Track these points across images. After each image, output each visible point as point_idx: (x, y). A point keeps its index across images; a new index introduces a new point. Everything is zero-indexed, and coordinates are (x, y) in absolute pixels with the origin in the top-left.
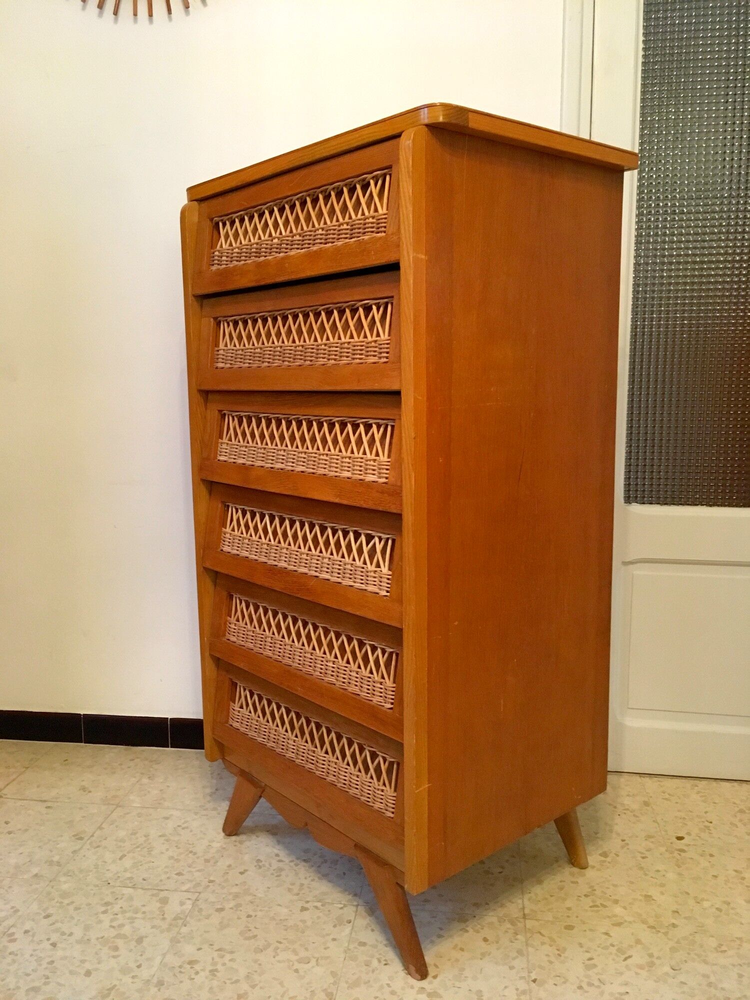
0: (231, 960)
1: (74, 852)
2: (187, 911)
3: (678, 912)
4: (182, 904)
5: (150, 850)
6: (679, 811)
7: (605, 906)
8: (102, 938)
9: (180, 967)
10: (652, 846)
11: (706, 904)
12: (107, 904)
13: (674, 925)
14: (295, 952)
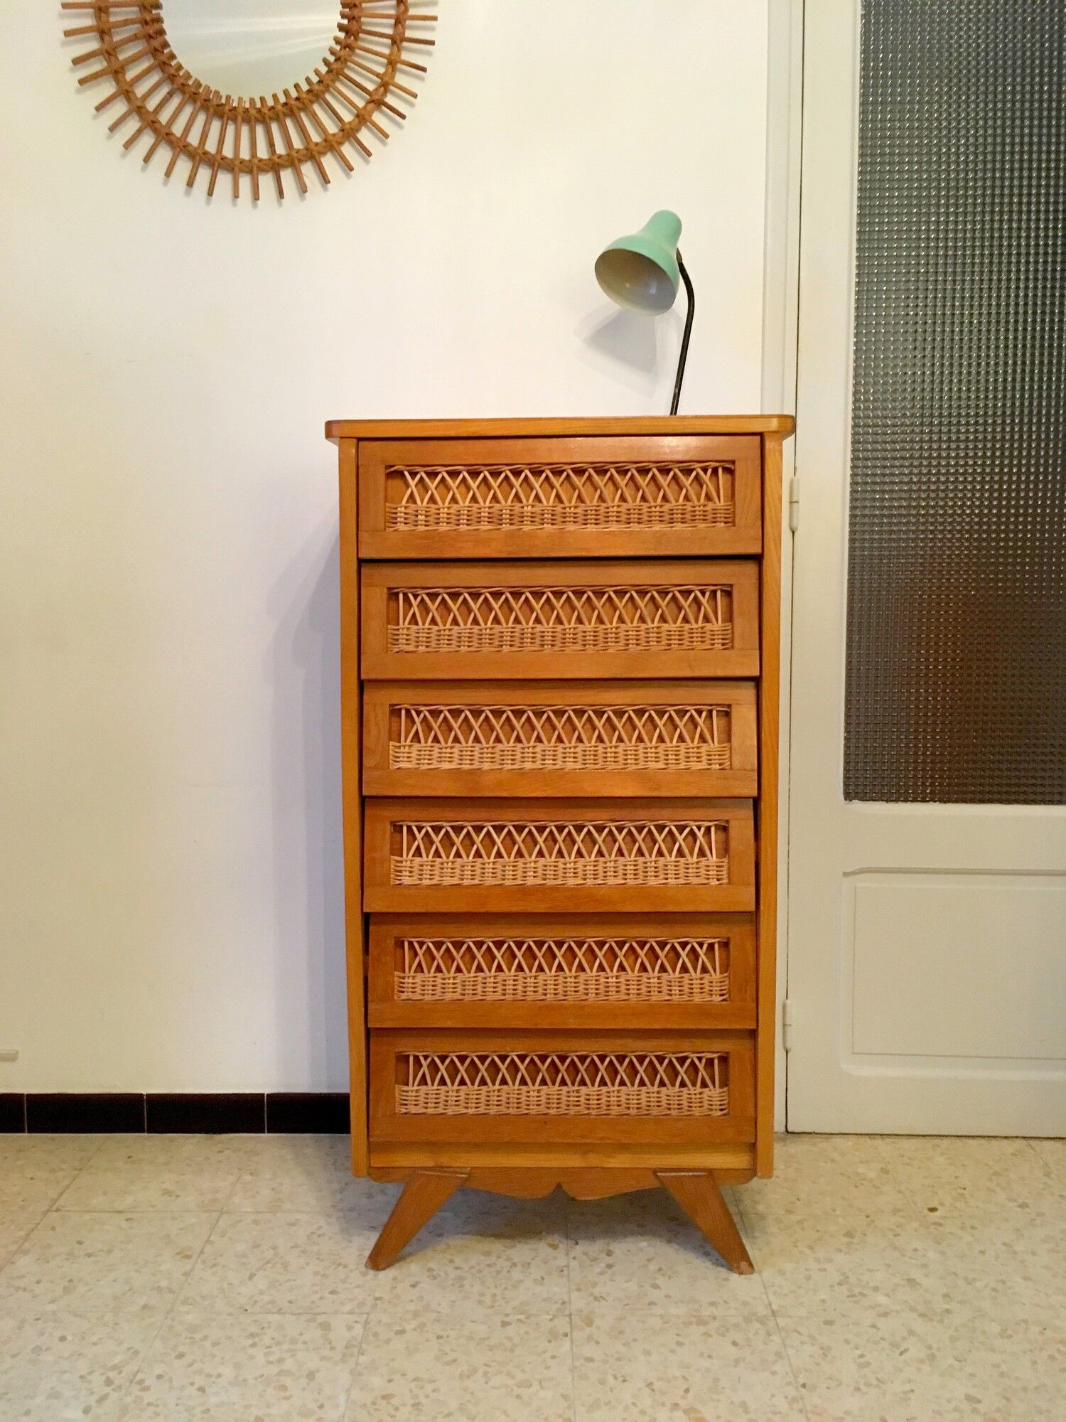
0: (434, 1391)
1: (186, 1274)
2: (359, 1337)
3: (949, 1297)
4: (350, 1328)
5: (285, 1266)
6: (925, 1177)
7: (864, 1295)
8: (262, 1376)
9: (374, 1403)
10: (902, 1220)
11: (979, 1284)
12: (252, 1335)
13: (948, 1311)
14: (509, 1375)
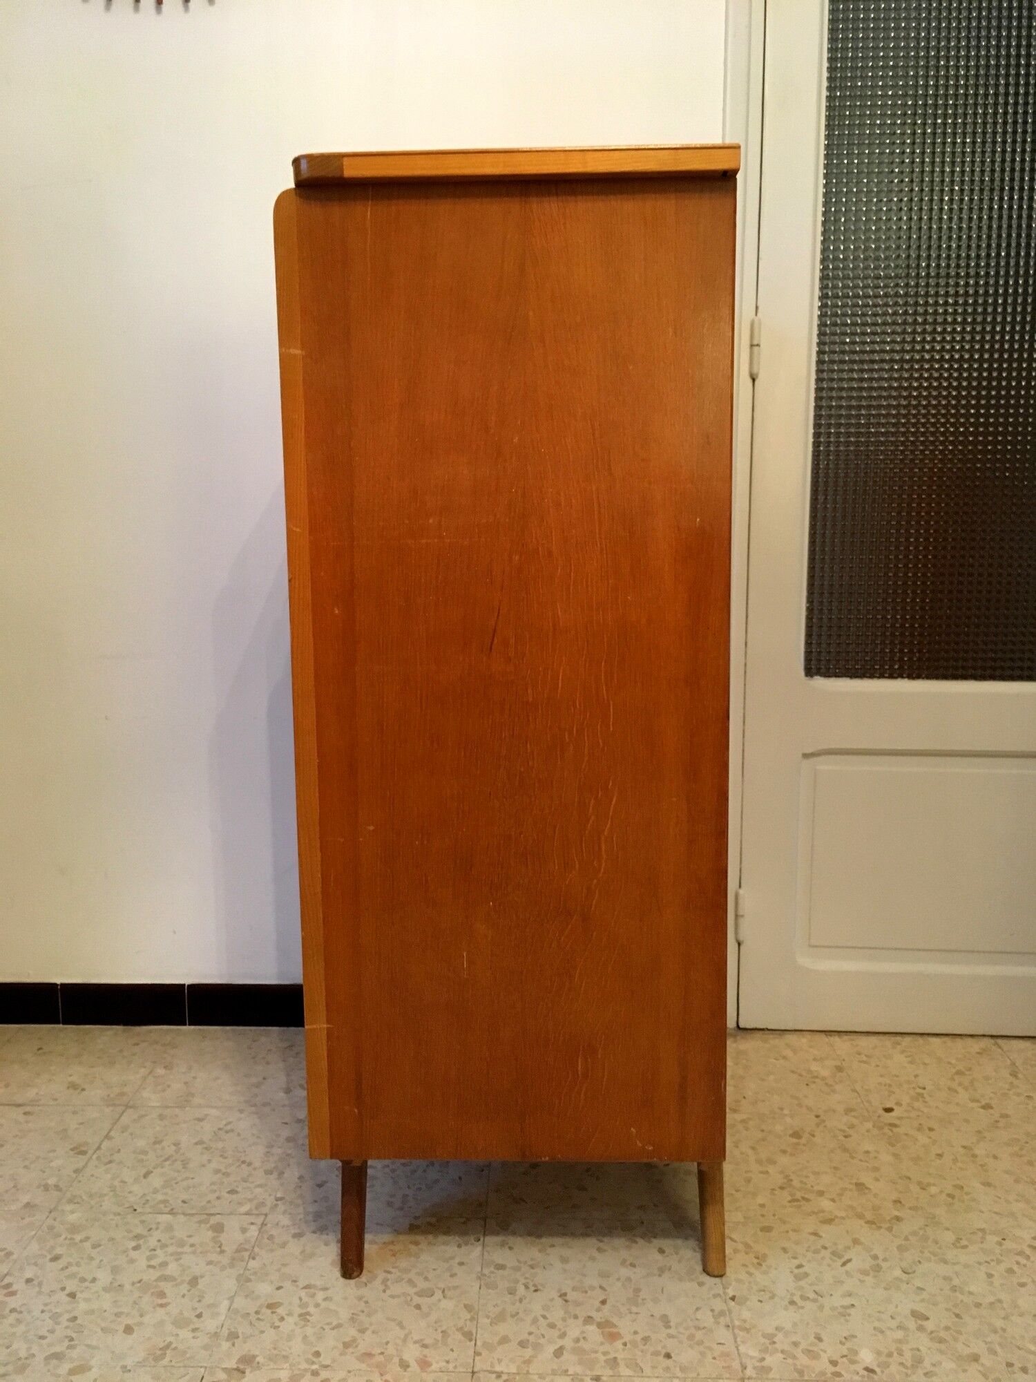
0: (325, 1299)
1: (76, 1171)
2: (253, 1240)
3: (900, 1202)
4: (244, 1230)
5: (185, 1164)
6: (882, 1076)
7: (807, 1200)
8: (140, 1282)
9: (257, 1313)
10: (855, 1121)
11: (933, 1190)
12: (138, 1237)
13: (898, 1219)
14: (410, 1281)
